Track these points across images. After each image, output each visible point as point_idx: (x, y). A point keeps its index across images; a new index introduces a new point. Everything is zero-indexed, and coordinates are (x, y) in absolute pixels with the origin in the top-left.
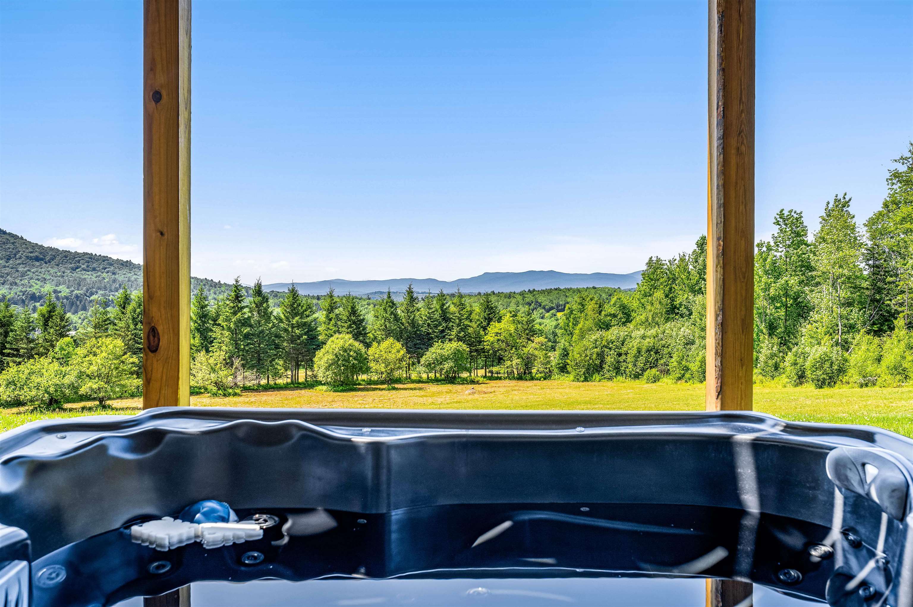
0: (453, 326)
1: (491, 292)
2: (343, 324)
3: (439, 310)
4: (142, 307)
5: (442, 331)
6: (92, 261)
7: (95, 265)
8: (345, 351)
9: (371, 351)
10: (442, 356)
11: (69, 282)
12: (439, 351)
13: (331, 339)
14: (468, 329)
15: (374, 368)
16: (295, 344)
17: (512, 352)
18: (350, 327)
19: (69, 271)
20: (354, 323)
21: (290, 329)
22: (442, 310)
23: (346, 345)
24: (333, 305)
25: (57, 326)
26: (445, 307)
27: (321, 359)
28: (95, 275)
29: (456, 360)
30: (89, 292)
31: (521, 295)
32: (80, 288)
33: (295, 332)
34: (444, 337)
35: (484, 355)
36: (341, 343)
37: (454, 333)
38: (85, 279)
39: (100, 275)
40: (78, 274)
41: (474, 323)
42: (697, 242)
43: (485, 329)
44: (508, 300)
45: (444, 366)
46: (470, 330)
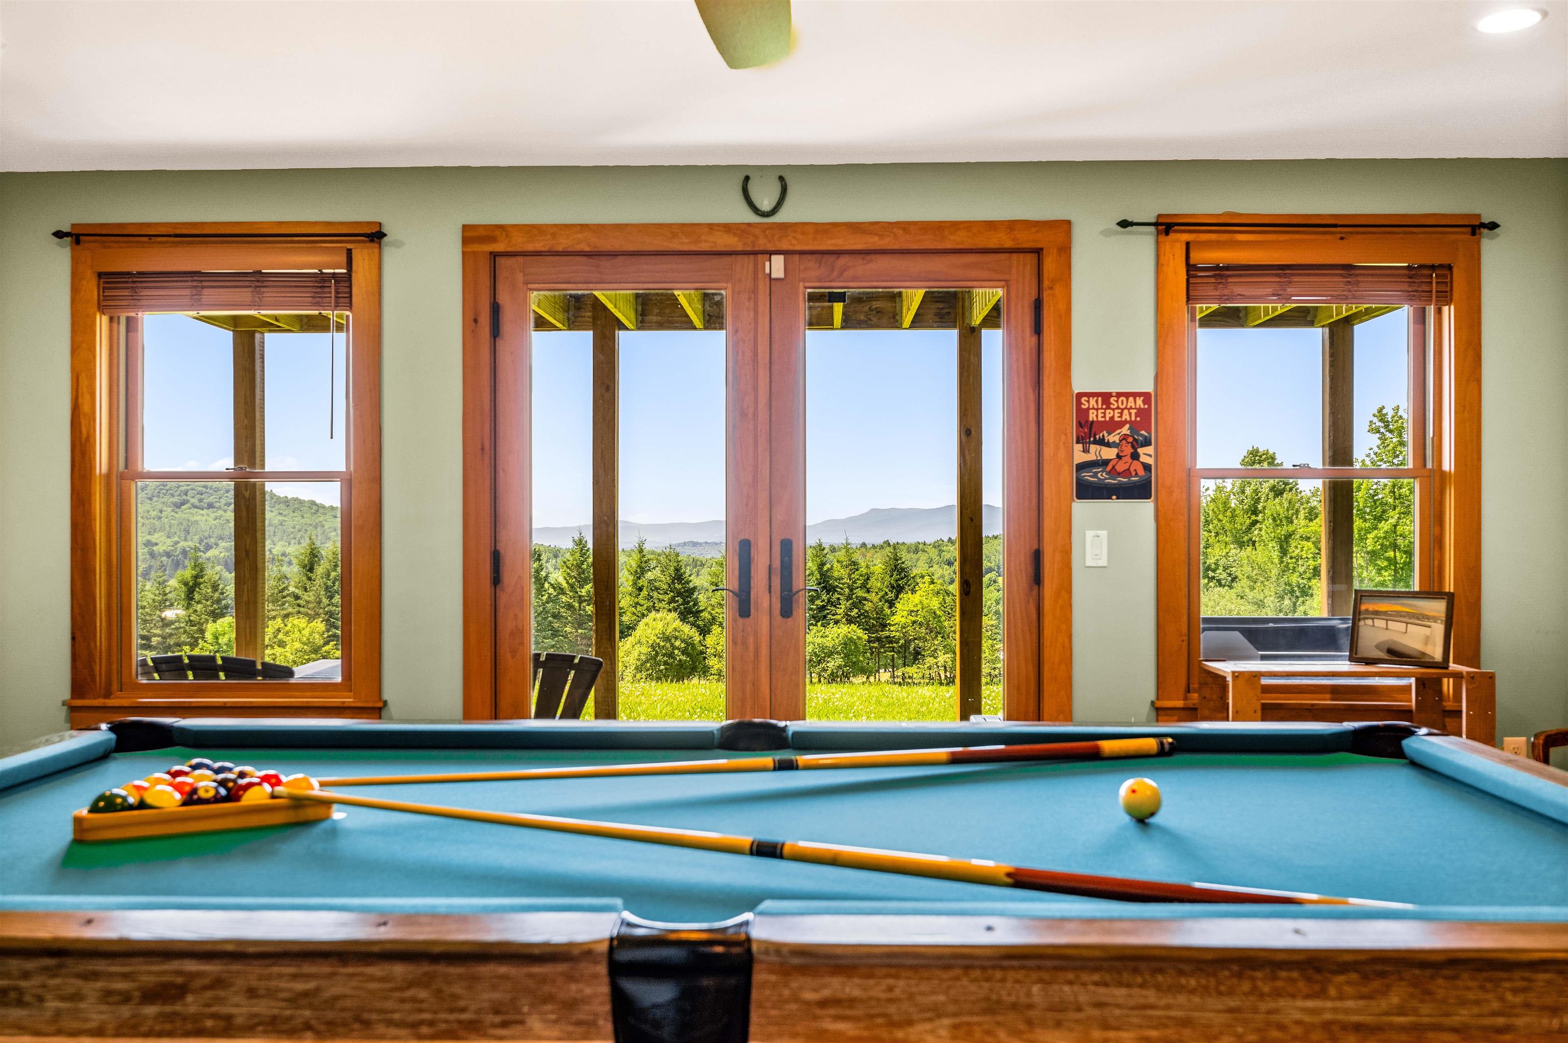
0: (839, 599)
1: (885, 542)
2: (661, 597)
3: (816, 572)
4: (339, 569)
5: (823, 608)
6: (206, 492)
7: (211, 499)
8: (667, 639)
9: (710, 640)
10: (823, 648)
11: (170, 527)
12: (819, 640)
13: (645, 620)
14: (864, 605)
15: (716, 667)
16: (585, 629)
17: (936, 642)
18: (672, 600)
19: (169, 509)
20: (679, 594)
21: (577, 605)
22: (820, 572)
23: (669, 630)
24: (643, 565)
25: (207, 600)
26: (825, 568)
27: (628, 653)
28: (213, 515)
29: (847, 656)
30: (203, 544)
31: (935, 547)
32: (189, 537)
33: (584, 610)
34: (825, 617)
35: (889, 647)
36: (660, 626)
37: (842, 611)
38: (196, 522)
39: (221, 516)
40: (184, 514)
41: (874, 594)
42: (1243, 460)
43: (891, 604)
44: (914, 556)
45: (828, 665)
46: (868, 606)
